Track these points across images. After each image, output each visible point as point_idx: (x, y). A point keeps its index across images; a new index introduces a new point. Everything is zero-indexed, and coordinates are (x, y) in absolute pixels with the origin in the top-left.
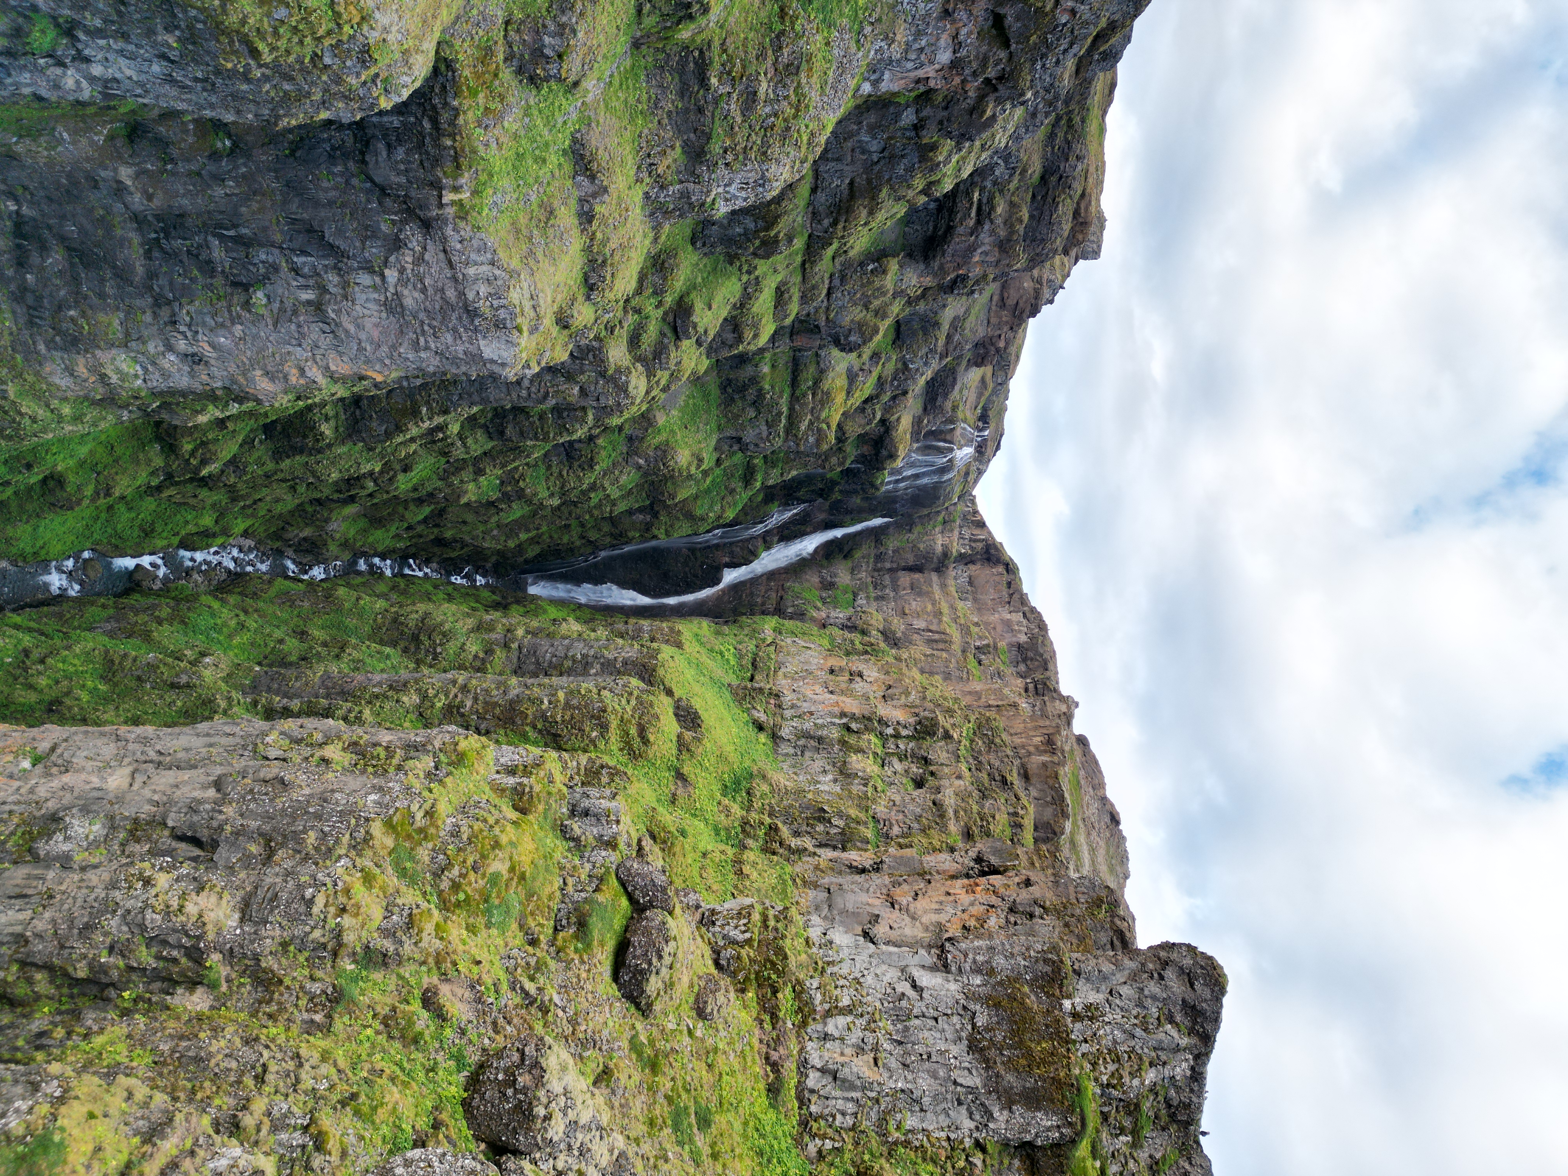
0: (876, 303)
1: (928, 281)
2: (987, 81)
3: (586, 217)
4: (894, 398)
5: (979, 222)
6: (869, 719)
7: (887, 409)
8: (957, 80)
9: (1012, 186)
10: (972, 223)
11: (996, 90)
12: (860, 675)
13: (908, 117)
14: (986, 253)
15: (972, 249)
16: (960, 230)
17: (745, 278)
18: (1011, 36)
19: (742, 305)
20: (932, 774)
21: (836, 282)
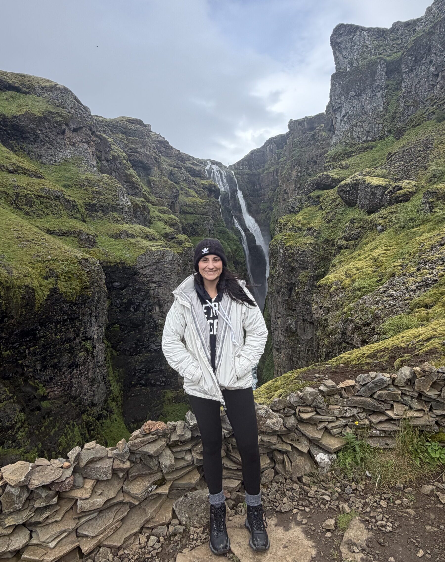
0: (163, 184)
1: (156, 168)
2: (92, 134)
3: (133, 236)
4: (195, 184)
5: (138, 152)
6: (296, 181)
7: (199, 186)
8: (92, 143)
9: (127, 142)
10: (138, 155)
11: (94, 132)
12: (285, 190)
13: (104, 163)
14: (147, 150)
15: (146, 155)
16: (140, 158)
17: (156, 219)
18: (78, 126)
19: (165, 222)
20: (312, 159)
21: (157, 195)
